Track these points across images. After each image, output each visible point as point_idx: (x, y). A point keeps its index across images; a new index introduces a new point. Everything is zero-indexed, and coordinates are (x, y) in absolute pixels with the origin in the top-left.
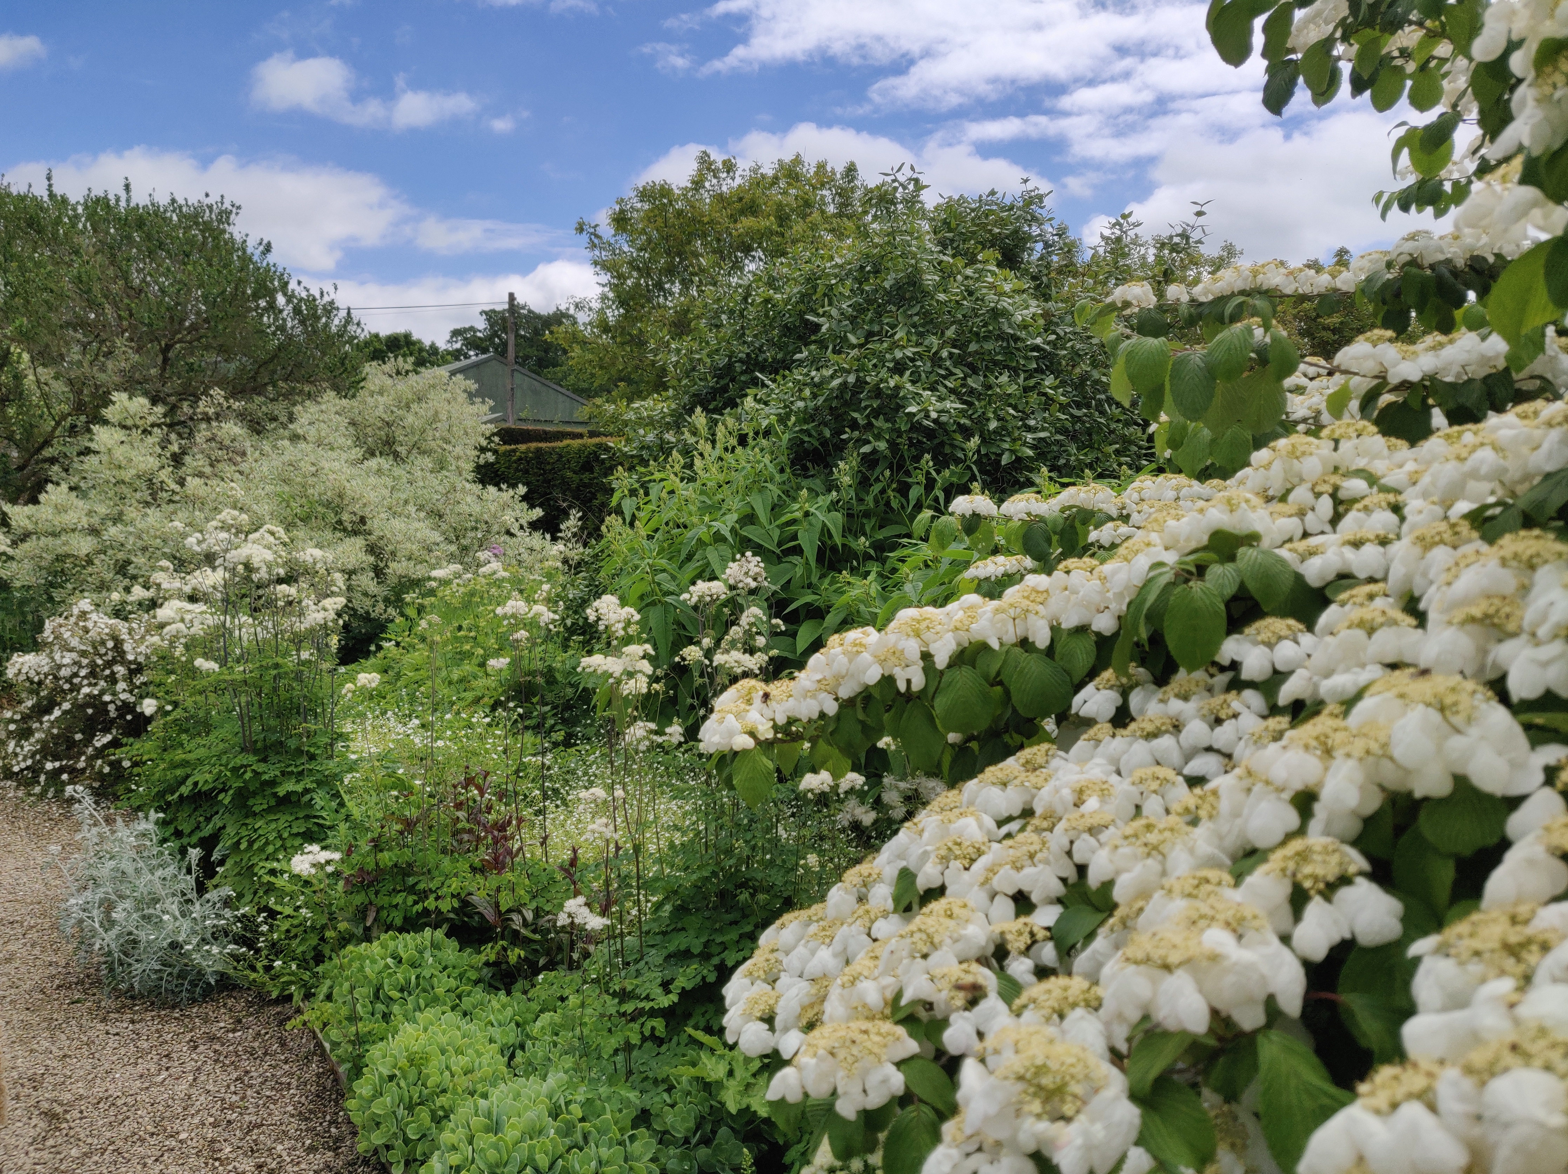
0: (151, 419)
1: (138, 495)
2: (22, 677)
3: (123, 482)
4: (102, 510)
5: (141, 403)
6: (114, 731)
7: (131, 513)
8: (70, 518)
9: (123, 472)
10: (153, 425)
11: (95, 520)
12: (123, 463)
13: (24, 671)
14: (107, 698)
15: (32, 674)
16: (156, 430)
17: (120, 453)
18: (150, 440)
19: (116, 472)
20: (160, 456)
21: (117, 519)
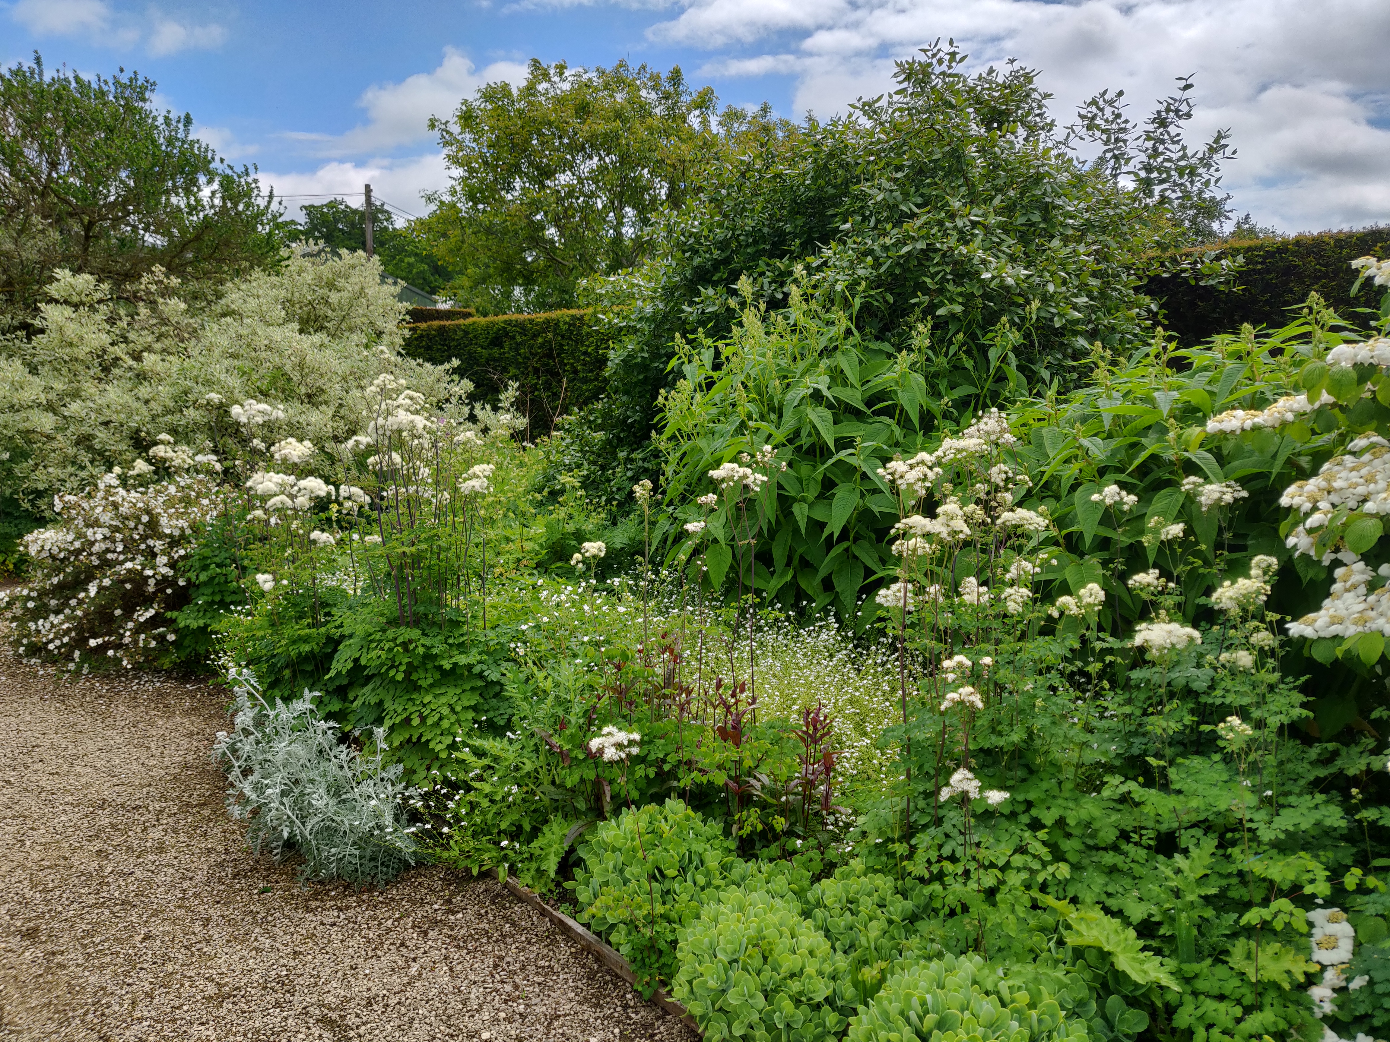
0: (98, 296)
1: (92, 372)
2: (45, 554)
3: (76, 360)
4: (59, 386)
5: (85, 280)
6: (155, 606)
7: (89, 388)
8: (27, 396)
9: (76, 350)
10: (100, 302)
11: (52, 396)
12: (75, 341)
13: (47, 548)
14: (149, 572)
15: (55, 550)
16: (102, 307)
17: (71, 330)
18: (99, 317)
19: (68, 350)
20: (108, 332)
21: (76, 395)
